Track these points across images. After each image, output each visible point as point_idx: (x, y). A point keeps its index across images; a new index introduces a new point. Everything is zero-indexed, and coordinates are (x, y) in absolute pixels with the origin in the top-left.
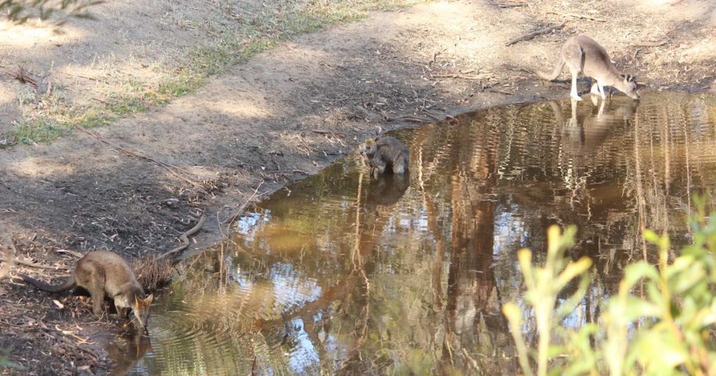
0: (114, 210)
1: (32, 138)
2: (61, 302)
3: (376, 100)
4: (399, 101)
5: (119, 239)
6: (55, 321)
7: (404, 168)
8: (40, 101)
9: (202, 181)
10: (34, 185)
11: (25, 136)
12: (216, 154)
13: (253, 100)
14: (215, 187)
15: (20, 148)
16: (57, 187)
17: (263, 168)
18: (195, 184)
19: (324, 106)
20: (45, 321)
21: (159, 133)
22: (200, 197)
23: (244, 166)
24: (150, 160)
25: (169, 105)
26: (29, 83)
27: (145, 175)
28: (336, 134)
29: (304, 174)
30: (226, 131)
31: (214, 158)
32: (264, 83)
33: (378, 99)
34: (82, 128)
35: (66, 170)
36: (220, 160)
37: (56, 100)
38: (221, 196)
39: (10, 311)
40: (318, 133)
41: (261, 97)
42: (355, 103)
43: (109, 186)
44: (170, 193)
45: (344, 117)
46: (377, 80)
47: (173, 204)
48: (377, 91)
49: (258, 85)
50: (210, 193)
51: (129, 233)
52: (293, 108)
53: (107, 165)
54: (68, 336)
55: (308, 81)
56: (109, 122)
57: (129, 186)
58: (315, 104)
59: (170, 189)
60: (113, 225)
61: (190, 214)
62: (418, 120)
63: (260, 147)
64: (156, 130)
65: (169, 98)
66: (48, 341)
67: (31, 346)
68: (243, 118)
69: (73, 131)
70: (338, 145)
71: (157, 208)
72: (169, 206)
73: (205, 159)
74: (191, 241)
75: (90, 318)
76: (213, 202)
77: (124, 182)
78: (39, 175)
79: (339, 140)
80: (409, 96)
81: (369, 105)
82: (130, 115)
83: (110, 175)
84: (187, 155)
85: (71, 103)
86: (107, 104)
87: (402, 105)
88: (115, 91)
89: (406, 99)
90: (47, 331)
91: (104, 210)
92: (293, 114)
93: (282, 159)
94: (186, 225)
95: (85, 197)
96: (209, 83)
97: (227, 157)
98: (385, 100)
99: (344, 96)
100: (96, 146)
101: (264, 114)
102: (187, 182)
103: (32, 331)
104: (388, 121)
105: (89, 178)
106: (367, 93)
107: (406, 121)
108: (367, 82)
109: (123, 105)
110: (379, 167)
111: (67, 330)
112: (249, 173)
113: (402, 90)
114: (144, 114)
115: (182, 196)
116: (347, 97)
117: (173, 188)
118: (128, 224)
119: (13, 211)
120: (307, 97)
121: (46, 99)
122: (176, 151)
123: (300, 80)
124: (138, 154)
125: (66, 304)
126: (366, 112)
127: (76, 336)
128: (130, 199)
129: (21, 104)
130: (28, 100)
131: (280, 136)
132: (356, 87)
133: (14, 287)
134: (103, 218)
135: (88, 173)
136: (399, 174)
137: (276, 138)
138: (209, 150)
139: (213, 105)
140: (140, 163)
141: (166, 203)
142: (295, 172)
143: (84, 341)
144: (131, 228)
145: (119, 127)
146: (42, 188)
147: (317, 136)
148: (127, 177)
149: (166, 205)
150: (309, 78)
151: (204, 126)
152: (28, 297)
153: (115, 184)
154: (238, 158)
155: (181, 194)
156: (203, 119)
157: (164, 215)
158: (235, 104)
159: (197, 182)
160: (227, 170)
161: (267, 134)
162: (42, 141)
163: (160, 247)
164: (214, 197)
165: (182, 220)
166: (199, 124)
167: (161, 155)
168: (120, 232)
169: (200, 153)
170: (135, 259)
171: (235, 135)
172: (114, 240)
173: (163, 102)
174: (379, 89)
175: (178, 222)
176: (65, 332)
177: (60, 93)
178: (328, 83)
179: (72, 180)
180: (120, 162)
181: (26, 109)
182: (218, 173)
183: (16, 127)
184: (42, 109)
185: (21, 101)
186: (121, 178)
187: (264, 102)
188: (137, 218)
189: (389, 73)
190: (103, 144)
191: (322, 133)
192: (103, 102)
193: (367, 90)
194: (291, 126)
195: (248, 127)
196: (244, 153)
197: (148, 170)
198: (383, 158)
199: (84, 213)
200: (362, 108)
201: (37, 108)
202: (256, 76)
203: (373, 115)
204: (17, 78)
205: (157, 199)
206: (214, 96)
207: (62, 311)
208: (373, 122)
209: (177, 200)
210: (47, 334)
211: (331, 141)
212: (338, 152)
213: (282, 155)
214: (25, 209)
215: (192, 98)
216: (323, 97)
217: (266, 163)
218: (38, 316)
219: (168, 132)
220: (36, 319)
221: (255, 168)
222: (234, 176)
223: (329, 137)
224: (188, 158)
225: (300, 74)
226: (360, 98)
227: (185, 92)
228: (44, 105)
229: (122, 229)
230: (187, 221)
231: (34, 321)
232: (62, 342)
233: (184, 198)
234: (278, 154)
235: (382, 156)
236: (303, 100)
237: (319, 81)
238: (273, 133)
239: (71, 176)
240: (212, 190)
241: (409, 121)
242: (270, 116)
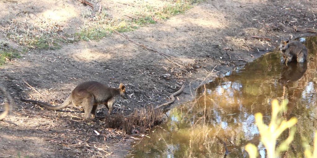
0: (133, 80)
1: (89, 37)
2: (98, 132)
3: (291, 19)
4: (304, 20)
5: (134, 96)
6: (94, 142)
7: (304, 60)
8: (94, 16)
9: (185, 65)
10: (88, 64)
11: (85, 36)
12: (194, 49)
13: (218, 18)
14: (192, 68)
15: (82, 43)
16: (101, 66)
17: (221, 58)
18: (180, 66)
19: (259, 22)
20: (88, 142)
21: (162, 36)
22: (183, 74)
23: (210, 56)
24: (155, 52)
25: (168, 20)
26: (89, 6)
27: (152, 60)
28: (265, 39)
29: (245, 62)
30: (201, 36)
31: (192, 51)
32: (225, 8)
33: (292, 18)
34: (117, 32)
35: (107, 56)
36: (196, 52)
37: (103, 16)
38: (195, 73)
39: (69, 136)
40: (255, 38)
41: (222, 16)
42: (278, 21)
43: (131, 66)
44: (165, 71)
45: (271, 29)
46: (292, 8)
47: (167, 77)
48: (291, 14)
49: (221, 9)
50: (189, 71)
51: (141, 93)
52: (241, 23)
53: (130, 54)
54: (101, 151)
55: (251, 7)
56: (133, 29)
57: (142, 66)
58: (254, 21)
59: (166, 68)
60: (131, 88)
61: (177, 83)
62: (314, 31)
63: (220, 45)
64: (160, 34)
65: (169, 16)
66: (88, 154)
67: (79, 156)
68: (211, 28)
69: (112, 34)
70: (267, 45)
71: (158, 79)
72: (165, 78)
73: (187, 52)
74: (176, 99)
75: (114, 141)
76: (191, 76)
77: (139, 64)
78: (92, 59)
79: (267, 42)
80: (311, 17)
81: (286, 22)
82: (145, 25)
83: (132, 60)
84: (177, 49)
85: (112, 18)
86: (133, 19)
87: (306, 23)
88: (138, 12)
89: (308, 19)
90: (89, 148)
91: (127, 80)
92: (240, 27)
93: (232, 52)
94: (174, 89)
95: (117, 72)
96: (193, 8)
97: (201, 51)
98: (296, 20)
99: (272, 17)
100: (125, 43)
101: (224, 26)
102: (176, 65)
103: (80, 147)
104: (297, 32)
105: (120, 61)
106: (285, 15)
107: (308, 32)
108: (286, 9)
109: (142, 20)
110: (288, 57)
111: (101, 147)
112: (212, 60)
113: (306, 14)
114: (154, 25)
115: (173, 73)
116: (274, 17)
117: (168, 68)
118: (140, 88)
119: (75, 79)
120: (250, 17)
121: (98, 15)
122: (171, 46)
123: (246, 7)
124: (148, 48)
125: (101, 133)
126: (284, 26)
127: (105, 151)
128: (143, 73)
129: (83, 18)
130: (88, 15)
131: (232, 39)
132: (279, 12)
133: (73, 122)
134: (126, 84)
135: (119, 58)
136: (301, 63)
137: (230, 41)
138: (190, 47)
139: (194, 21)
140: (149, 53)
141: (163, 76)
142: (240, 61)
143: (110, 154)
144: (142, 90)
145: (139, 32)
146: (92, 66)
147: (254, 40)
148: (141, 61)
149: (163, 78)
150: (252, 6)
151: (188, 33)
152: (80, 128)
153: (134, 65)
154: (206, 51)
155: (172, 71)
156: (188, 29)
157: (161, 83)
158: (207, 20)
159: (182, 65)
160: (200, 58)
161: (225, 38)
162: (94, 39)
163: (158, 102)
164: (191, 74)
165: (172, 86)
166: (185, 31)
167: (162, 49)
168: (135, 93)
169: (185, 48)
170: (142, 108)
171: (206, 38)
172: (132, 97)
173: (165, 18)
174: (293, 13)
175: (169, 88)
176: (99, 149)
177: (106, 11)
178: (263, 9)
179: (110, 62)
180: (138, 52)
181: (86, 21)
182: (194, 60)
183: (80, 31)
184: (95, 20)
185: (83, 16)
186: (138, 61)
187: (224, 20)
188: (146, 84)
189: (300, 3)
190: (129, 41)
191: (257, 38)
192: (130, 18)
193: (285, 13)
194: (239, 34)
195: (214, 34)
196: (210, 49)
197: (154, 57)
198: (291, 53)
199: (115, 81)
200: (282, 24)
201: (92, 20)
202: (221, 4)
203: (288, 28)
204: (82, 3)
205: (158, 74)
206: (195, 16)
207: (99, 136)
208: (288, 32)
209: (170, 75)
210: (88, 150)
211: (262, 43)
212: (266, 49)
213: (233, 50)
214: (82, 78)
215: (182, 16)
216: (259, 17)
217: (223, 54)
218: (84, 139)
219: (167, 36)
220: (83, 141)
221: (216, 57)
222: (204, 61)
223: (261, 41)
224: (178, 50)
225: (247, 3)
226: (281, 18)
227: (178, 13)
228: (96, 19)
229: (136, 91)
230: (174, 87)
231: (82, 142)
232: (97, 154)
233: (173, 74)
234: (230, 50)
235: (290, 51)
236: (247, 19)
237: (258, 7)
238: (228, 38)
239: (110, 60)
240: (190, 70)
241: (310, 32)
242: (227, 28)
